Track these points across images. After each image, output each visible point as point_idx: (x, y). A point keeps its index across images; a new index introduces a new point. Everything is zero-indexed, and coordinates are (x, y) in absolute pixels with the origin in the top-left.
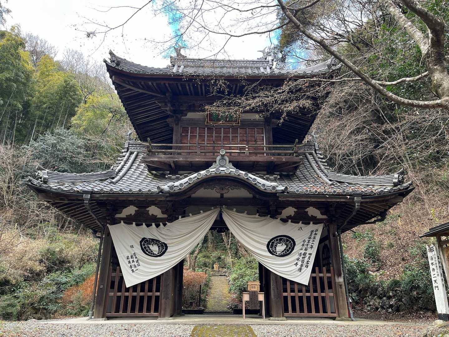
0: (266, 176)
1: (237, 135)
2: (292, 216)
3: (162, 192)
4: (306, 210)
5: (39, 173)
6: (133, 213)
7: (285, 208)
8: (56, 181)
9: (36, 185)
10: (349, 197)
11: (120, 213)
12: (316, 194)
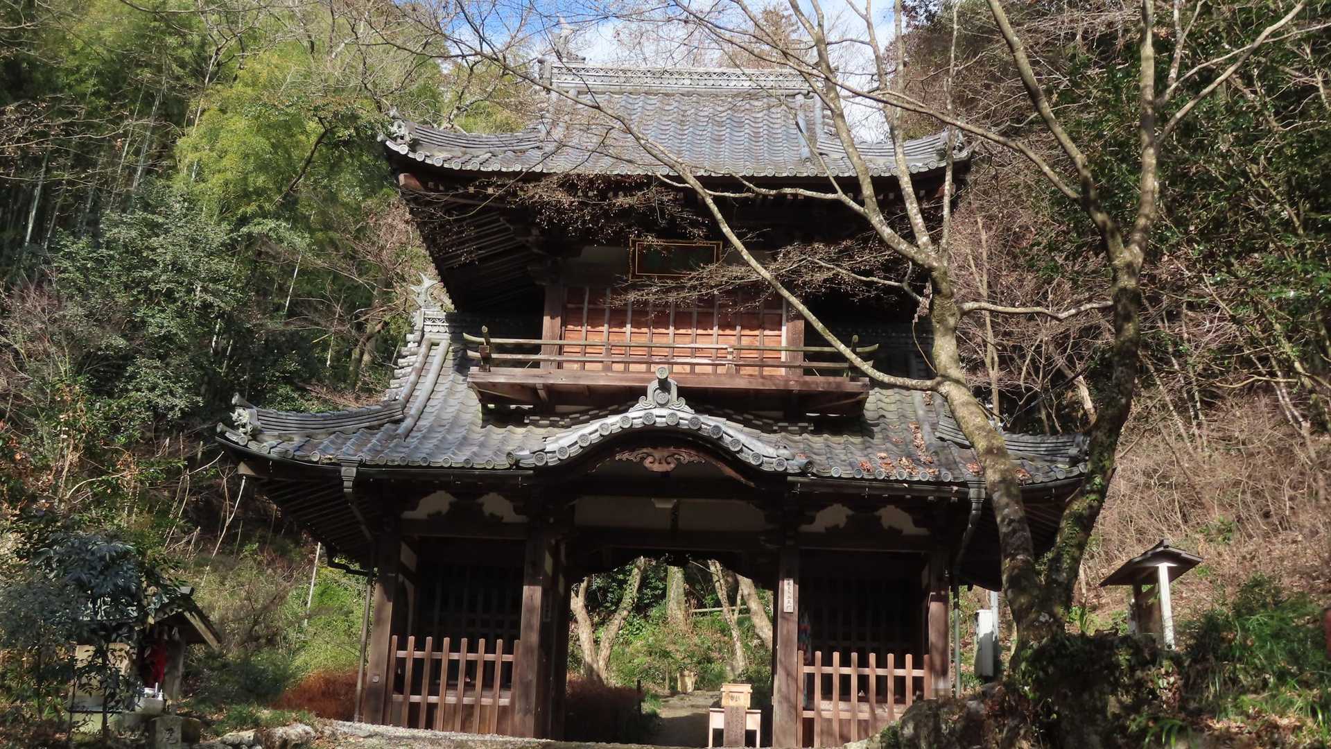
0: (780, 424)
1: (711, 310)
2: (842, 525)
3: (519, 468)
4: (877, 514)
5: (239, 415)
6: (445, 508)
7: (823, 507)
8: (276, 433)
9: (237, 443)
10: (955, 488)
11: (414, 508)
12: (881, 481)
